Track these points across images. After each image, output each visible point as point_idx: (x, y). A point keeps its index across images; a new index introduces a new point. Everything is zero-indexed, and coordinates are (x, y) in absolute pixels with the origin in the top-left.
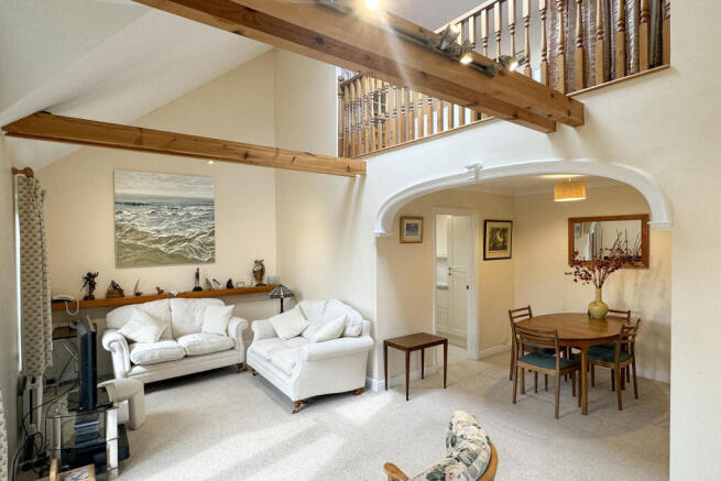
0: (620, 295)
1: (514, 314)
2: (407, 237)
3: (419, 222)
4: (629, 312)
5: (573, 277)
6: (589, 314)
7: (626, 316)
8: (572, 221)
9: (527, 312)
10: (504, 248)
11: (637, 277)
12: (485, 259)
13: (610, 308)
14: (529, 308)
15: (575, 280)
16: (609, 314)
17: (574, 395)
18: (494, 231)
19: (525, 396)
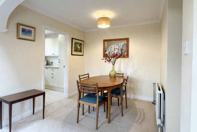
0: (120, 68)
1: (81, 77)
2: (21, 36)
3: (33, 30)
4: (123, 74)
5: (105, 60)
6: (110, 75)
7: (122, 75)
8: (105, 41)
9: (87, 76)
10: (81, 51)
11: (125, 61)
12: (72, 55)
13: (117, 73)
14: (88, 74)
15: (105, 62)
16: (117, 75)
17: (105, 111)
18: (76, 43)
19: (83, 116)
